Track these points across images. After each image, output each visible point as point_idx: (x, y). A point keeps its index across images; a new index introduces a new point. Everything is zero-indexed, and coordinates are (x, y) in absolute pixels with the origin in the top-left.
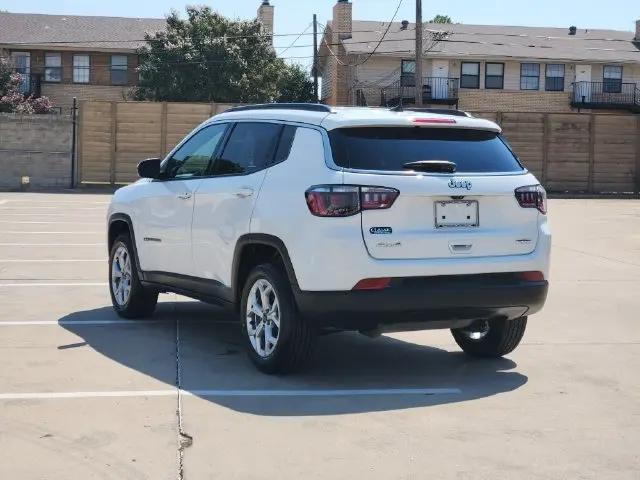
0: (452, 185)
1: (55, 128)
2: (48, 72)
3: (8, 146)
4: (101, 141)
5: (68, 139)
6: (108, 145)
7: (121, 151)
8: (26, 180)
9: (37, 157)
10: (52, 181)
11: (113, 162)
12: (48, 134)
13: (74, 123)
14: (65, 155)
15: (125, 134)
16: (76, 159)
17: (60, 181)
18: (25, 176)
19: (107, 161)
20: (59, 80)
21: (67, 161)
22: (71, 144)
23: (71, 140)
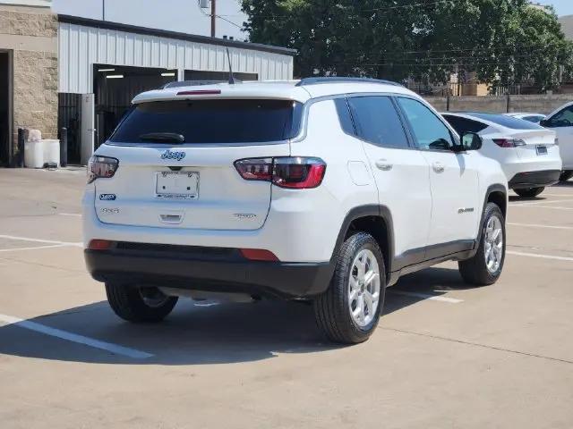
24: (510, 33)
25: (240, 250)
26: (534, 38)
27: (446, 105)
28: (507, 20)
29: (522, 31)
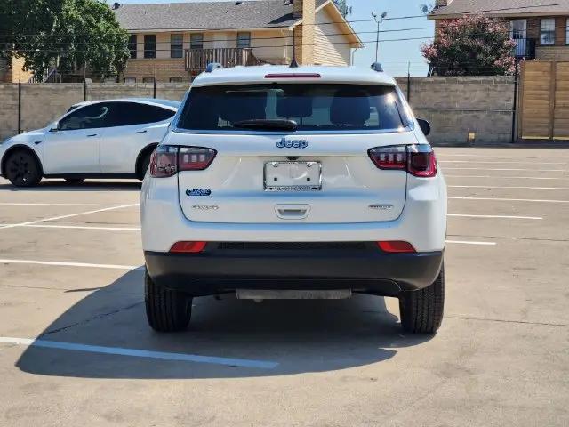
0: (282, 145)
1: (499, 89)
2: (543, 36)
3: (457, 106)
4: (541, 99)
5: (510, 98)
6: (547, 102)
7: (559, 108)
8: (472, 136)
9: (482, 116)
10: (494, 137)
11: (552, 118)
12: (492, 94)
13: (516, 84)
14: (506, 113)
15: (562, 92)
16: (516, 116)
17: (502, 136)
18: (472, 132)
19: (545, 117)
20: (552, 43)
21: (509, 118)
22: (512, 102)
23: (513, 100)
24: (71, 20)
25: (376, 242)
26: (93, 27)
27: (18, 92)
28: (68, 7)
29: (81, 19)
